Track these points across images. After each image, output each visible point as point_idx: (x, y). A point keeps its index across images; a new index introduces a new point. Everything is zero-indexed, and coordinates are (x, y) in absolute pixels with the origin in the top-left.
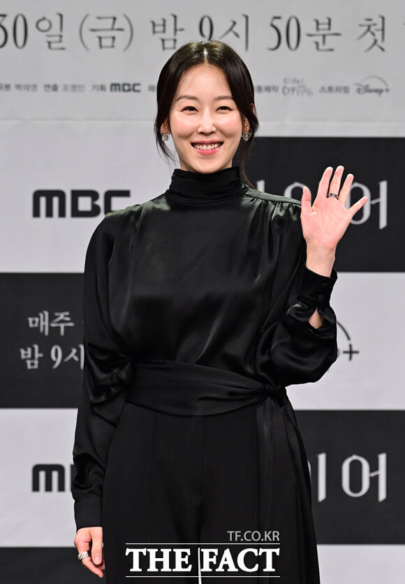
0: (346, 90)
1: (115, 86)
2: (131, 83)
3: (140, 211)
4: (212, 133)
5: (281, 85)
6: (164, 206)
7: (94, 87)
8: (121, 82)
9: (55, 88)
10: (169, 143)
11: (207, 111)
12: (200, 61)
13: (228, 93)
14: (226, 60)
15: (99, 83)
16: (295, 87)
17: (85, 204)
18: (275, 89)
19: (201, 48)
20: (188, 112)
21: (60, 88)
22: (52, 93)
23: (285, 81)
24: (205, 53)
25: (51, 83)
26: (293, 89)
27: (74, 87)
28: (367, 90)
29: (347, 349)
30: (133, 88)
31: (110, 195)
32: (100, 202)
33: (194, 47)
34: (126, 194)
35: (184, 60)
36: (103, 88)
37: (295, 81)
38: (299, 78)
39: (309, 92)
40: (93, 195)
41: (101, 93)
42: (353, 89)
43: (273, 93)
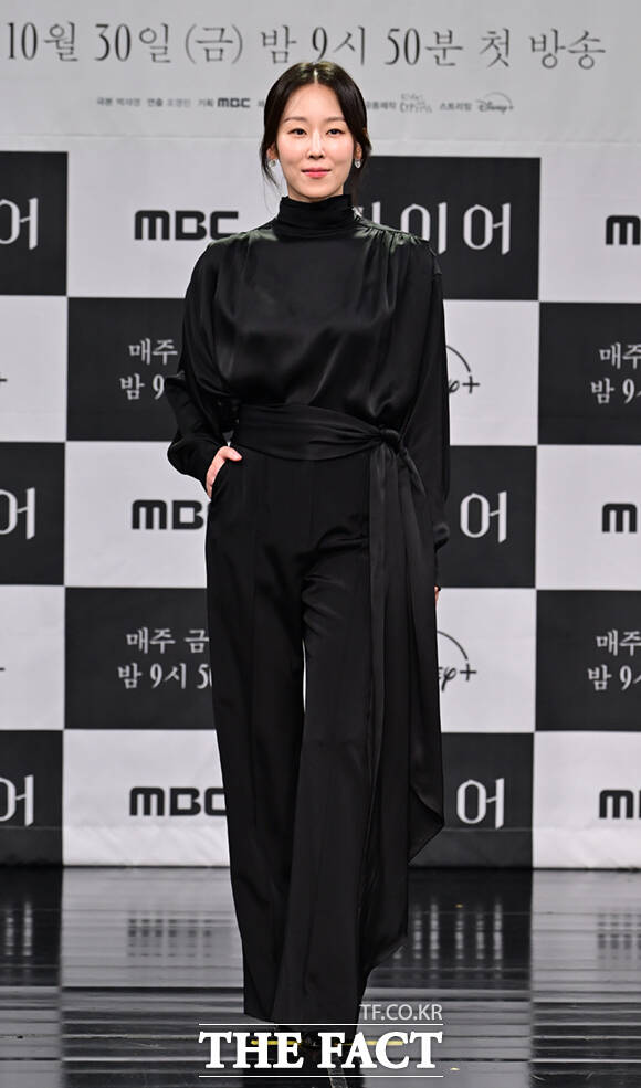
0: (468, 107)
1: (222, 102)
2: (240, 98)
3: (247, 239)
4: (321, 157)
5: (398, 101)
6: (270, 236)
7: (201, 102)
8: (229, 96)
9: (159, 103)
10: (276, 169)
11: (316, 134)
12: (309, 81)
13: (339, 114)
14: (337, 81)
15: (205, 97)
16: (413, 104)
17: (190, 225)
18: (393, 105)
19: (310, 68)
20: (296, 135)
21: (165, 102)
22: (156, 108)
23: (403, 97)
24: (316, 73)
25: (156, 98)
26: (412, 106)
27: (180, 102)
28: (490, 107)
29: (468, 381)
30: (241, 103)
31: (216, 216)
32: (206, 224)
33: (303, 67)
34: (234, 215)
35: (293, 80)
36: (209, 103)
37: (413, 97)
38: (418, 94)
39: (429, 109)
40: (199, 216)
41: (208, 108)
42: (475, 107)
43: (390, 110)
